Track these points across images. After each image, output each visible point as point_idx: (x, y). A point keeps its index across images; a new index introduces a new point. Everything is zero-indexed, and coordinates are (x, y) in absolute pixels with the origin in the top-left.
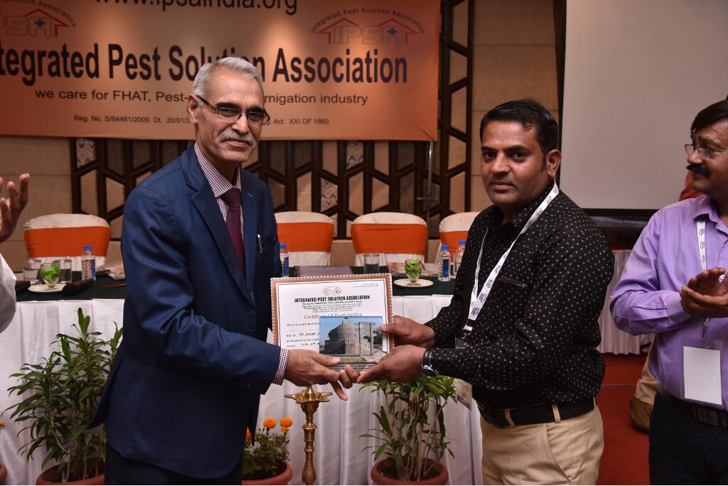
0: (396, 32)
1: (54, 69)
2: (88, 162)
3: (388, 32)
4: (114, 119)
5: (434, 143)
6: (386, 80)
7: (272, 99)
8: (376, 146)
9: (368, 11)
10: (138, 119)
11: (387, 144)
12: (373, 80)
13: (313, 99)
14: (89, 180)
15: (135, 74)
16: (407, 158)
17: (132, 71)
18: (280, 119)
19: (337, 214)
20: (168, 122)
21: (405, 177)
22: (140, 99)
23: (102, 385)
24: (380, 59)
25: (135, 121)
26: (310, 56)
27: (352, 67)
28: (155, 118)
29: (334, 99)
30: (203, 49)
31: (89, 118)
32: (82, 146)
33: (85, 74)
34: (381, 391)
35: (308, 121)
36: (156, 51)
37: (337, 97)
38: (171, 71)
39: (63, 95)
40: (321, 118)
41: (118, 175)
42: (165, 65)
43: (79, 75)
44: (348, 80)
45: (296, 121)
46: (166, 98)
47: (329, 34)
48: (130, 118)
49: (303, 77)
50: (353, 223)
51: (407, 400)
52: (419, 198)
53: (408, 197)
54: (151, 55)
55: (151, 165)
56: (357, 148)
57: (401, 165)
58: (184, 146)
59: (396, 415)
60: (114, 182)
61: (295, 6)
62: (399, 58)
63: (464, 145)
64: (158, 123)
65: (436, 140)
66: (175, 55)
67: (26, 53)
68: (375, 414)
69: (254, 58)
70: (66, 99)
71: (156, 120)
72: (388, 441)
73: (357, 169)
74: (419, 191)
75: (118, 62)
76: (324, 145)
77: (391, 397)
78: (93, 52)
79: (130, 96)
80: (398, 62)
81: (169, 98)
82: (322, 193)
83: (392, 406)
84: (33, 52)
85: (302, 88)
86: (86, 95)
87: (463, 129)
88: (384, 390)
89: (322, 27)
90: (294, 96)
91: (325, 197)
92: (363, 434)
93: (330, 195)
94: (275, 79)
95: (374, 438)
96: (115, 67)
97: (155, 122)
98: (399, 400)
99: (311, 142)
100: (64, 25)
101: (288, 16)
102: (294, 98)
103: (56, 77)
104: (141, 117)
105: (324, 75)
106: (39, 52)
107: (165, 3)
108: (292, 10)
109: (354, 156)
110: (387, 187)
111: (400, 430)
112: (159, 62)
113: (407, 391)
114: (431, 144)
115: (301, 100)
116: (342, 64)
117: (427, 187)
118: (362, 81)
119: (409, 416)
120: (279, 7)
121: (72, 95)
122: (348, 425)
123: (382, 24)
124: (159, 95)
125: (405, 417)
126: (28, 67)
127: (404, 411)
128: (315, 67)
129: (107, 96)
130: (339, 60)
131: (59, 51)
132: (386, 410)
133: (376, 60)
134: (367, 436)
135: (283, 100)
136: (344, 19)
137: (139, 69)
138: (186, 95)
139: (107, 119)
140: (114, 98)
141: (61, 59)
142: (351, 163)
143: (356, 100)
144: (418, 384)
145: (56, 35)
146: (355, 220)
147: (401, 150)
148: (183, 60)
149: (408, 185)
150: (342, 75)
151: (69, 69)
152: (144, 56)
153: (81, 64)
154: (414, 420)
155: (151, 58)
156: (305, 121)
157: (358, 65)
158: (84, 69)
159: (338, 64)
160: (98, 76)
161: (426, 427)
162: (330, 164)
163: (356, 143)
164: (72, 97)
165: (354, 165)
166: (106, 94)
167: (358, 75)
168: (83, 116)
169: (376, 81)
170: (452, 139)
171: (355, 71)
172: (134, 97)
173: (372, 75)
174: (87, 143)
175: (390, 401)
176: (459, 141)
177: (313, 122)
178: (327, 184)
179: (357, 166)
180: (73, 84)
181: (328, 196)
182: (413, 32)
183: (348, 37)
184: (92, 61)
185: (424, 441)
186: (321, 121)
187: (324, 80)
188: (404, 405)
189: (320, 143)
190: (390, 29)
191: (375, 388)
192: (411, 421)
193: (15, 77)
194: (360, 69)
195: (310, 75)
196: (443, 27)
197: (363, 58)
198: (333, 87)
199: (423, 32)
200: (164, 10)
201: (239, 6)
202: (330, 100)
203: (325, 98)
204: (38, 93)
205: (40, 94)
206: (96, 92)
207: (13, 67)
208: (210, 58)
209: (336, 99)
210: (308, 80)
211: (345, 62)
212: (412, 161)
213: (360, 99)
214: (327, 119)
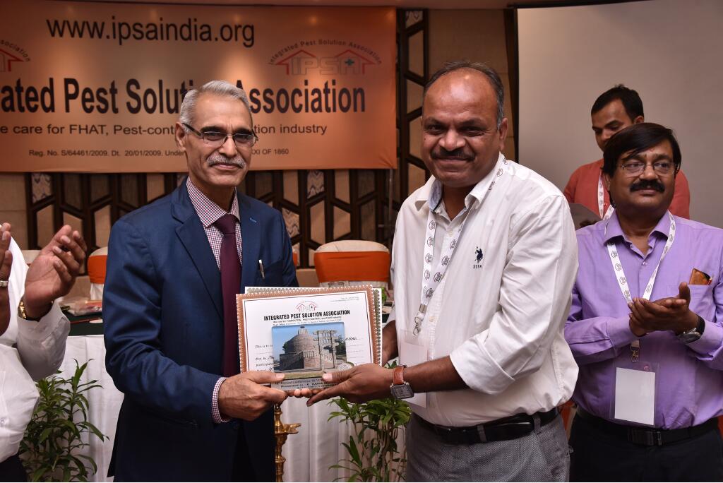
0: (353, 62)
1: (8, 104)
2: (44, 197)
3: (346, 62)
4: (70, 153)
5: (394, 170)
6: (344, 110)
8: (337, 174)
9: (325, 42)
10: (95, 152)
11: (347, 173)
12: (332, 110)
13: (272, 129)
14: (46, 215)
15: (92, 108)
16: (367, 186)
17: (88, 105)
19: (299, 243)
20: (126, 155)
21: (366, 205)
22: (98, 133)
23: (63, 425)
24: (338, 89)
25: (92, 155)
26: (268, 88)
27: (311, 98)
28: (113, 151)
29: (294, 130)
30: (161, 82)
31: (45, 153)
32: (38, 181)
33: (40, 107)
34: (350, 421)
35: (268, 151)
36: (113, 84)
37: (296, 128)
38: (128, 104)
39: (17, 130)
40: (281, 148)
41: (76, 209)
42: (123, 98)
43: (34, 110)
44: (307, 111)
45: (256, 152)
46: (124, 131)
47: (287, 65)
48: (87, 152)
49: (262, 109)
50: (316, 252)
51: (376, 428)
52: (380, 226)
53: (369, 225)
54: (108, 88)
55: (110, 199)
56: (317, 177)
57: (362, 193)
58: (142, 178)
59: (365, 445)
60: (71, 216)
61: (252, 38)
62: (357, 88)
63: (422, 172)
64: (117, 156)
65: (396, 166)
66: (133, 88)
68: (344, 444)
70: (20, 134)
71: (114, 153)
72: (358, 472)
73: (319, 198)
74: (380, 218)
75: (74, 96)
76: (285, 175)
77: (359, 426)
78: (49, 87)
79: (86, 129)
80: (356, 92)
81: (127, 131)
83: (361, 436)
85: (261, 119)
86: (41, 129)
88: (353, 419)
89: (280, 58)
92: (332, 465)
93: (292, 224)
95: (343, 469)
96: (71, 102)
97: (113, 155)
98: (368, 429)
99: (272, 172)
100: (18, 60)
101: (245, 48)
103: (10, 112)
104: (99, 150)
105: (283, 105)
107: (121, 37)
108: (250, 43)
109: (315, 185)
110: (348, 215)
111: (369, 460)
112: (116, 95)
113: (376, 419)
114: (391, 172)
115: (261, 130)
116: (300, 95)
117: (388, 216)
118: (321, 111)
119: (379, 444)
120: (236, 39)
121: (27, 130)
122: (316, 456)
123: (340, 55)
124: (119, 128)
125: (374, 446)
127: (373, 441)
128: (274, 98)
129: (63, 130)
130: (297, 91)
131: (13, 86)
132: (356, 439)
133: (334, 90)
134: (336, 467)
136: (301, 51)
137: (96, 103)
138: (145, 127)
139: (64, 153)
140: (71, 132)
141: (15, 95)
142: (312, 192)
143: (316, 129)
144: (387, 412)
145: (10, 69)
146: (318, 249)
147: (362, 178)
148: (141, 93)
149: (368, 211)
150: (301, 105)
151: (24, 104)
152: (101, 90)
153: (36, 99)
154: (383, 449)
155: (108, 91)
156: (265, 152)
157: (316, 95)
158: (39, 103)
159: (297, 95)
160: (53, 111)
161: (396, 456)
162: (291, 193)
164: (27, 132)
165: (314, 194)
166: (62, 128)
167: (316, 105)
168: (39, 151)
169: (334, 110)
170: (411, 166)
171: (314, 101)
172: (91, 131)
173: (330, 105)
174: (43, 177)
175: (359, 431)
176: (419, 168)
177: (272, 152)
178: (288, 213)
179: (317, 195)
180: (27, 118)
181: (290, 226)
182: (371, 63)
183: (306, 69)
184: (47, 95)
185: (394, 470)
186: (280, 152)
187: (283, 110)
188: (373, 434)
189: (281, 172)
190: (347, 60)
191: (344, 417)
192: (381, 450)
194: (319, 99)
195: (269, 106)
196: (399, 57)
197: (322, 88)
198: (292, 118)
199: (380, 62)
200: (121, 43)
201: (196, 39)
202: (290, 130)
203: (284, 128)
206: (52, 127)
208: (168, 91)
209: (296, 129)
210: (268, 111)
211: (303, 93)
212: (373, 189)
213: (320, 129)
214: (287, 149)
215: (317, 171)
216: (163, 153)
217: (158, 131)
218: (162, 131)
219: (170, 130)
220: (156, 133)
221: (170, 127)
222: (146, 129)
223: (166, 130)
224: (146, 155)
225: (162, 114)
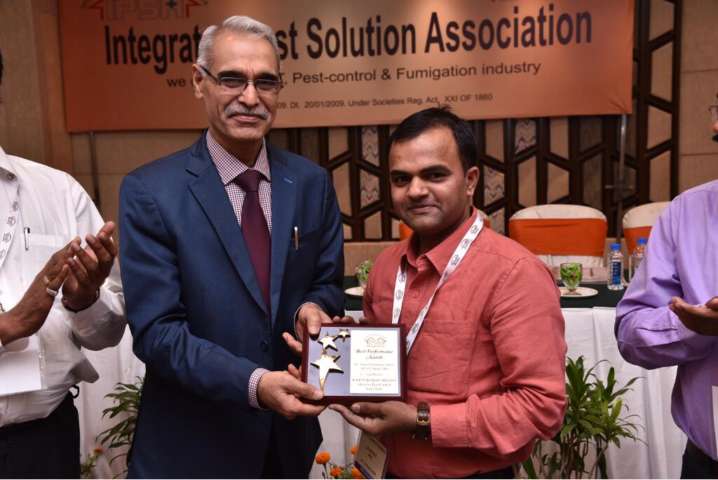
5: (628, 116)
6: (564, 41)
7: (424, 73)
8: (553, 123)
11: (566, 122)
12: (548, 42)
13: (472, 71)
16: (592, 137)
18: (435, 97)
19: (503, 209)
20: (306, 107)
21: (590, 161)
24: (557, 15)
26: (469, 19)
27: (521, 29)
28: (291, 103)
29: (499, 70)
30: (344, 20)
35: (468, 98)
36: (293, 25)
37: (502, 67)
38: (309, 48)
40: (483, 93)
42: (303, 41)
44: (516, 45)
45: (453, 99)
46: (304, 79)
49: (461, 47)
52: (608, 187)
53: (594, 185)
54: (287, 31)
56: (527, 127)
57: (585, 145)
58: (323, 133)
62: (582, 12)
63: (668, 117)
64: (296, 108)
65: (630, 111)
66: (314, 29)
67: (157, 38)
69: (403, 27)
71: (293, 105)
73: (528, 153)
74: (608, 177)
76: (488, 126)
80: (579, 17)
81: (307, 79)
82: (485, 184)
84: (164, 36)
85: (460, 58)
87: (667, 95)
90: (449, 68)
91: (489, 188)
93: (496, 185)
94: (427, 50)
97: (292, 107)
100: (196, 4)
102: (450, 72)
103: (188, 63)
105: (486, 39)
106: (170, 36)
109: (525, 137)
110: (566, 174)
112: (296, 38)
114: (624, 118)
115: (459, 72)
116: (508, 26)
117: (618, 173)
118: (534, 45)
124: (297, 76)
126: (160, 53)
128: (475, 32)
130: (505, 22)
131: (191, 33)
133: (551, 17)
135: (437, 74)
138: (326, 75)
141: (193, 43)
142: (521, 146)
143: (526, 67)
145: (188, 15)
146: (514, 215)
147: (584, 127)
148: (322, 34)
149: (593, 170)
150: (509, 39)
152: (280, 33)
155: (287, 34)
156: (463, 98)
157: (528, 25)
159: (504, 27)
162: (494, 148)
163: (527, 121)
165: (524, 148)
169: (551, 43)
170: (653, 110)
171: (525, 33)
173: (546, 36)
176: (662, 112)
177: (473, 98)
178: (491, 172)
179: (528, 149)
181: (493, 187)
186: (482, 97)
187: (486, 46)
189: (483, 123)
193: (146, 65)
195: (469, 42)
197: (535, 15)
198: (497, 55)
202: (494, 70)
203: (487, 68)
204: (170, 81)
205: (172, 83)
207: (145, 55)
208: (352, 30)
209: (502, 69)
210: (467, 48)
211: (512, 23)
212: (599, 140)
213: (532, 67)
214: (490, 94)
215: (527, 120)
216: (346, 103)
217: (341, 78)
218: (346, 77)
219: (354, 76)
220: (339, 81)
221: (353, 73)
222: (328, 76)
223: (350, 77)
224: (328, 106)
225: (345, 58)
